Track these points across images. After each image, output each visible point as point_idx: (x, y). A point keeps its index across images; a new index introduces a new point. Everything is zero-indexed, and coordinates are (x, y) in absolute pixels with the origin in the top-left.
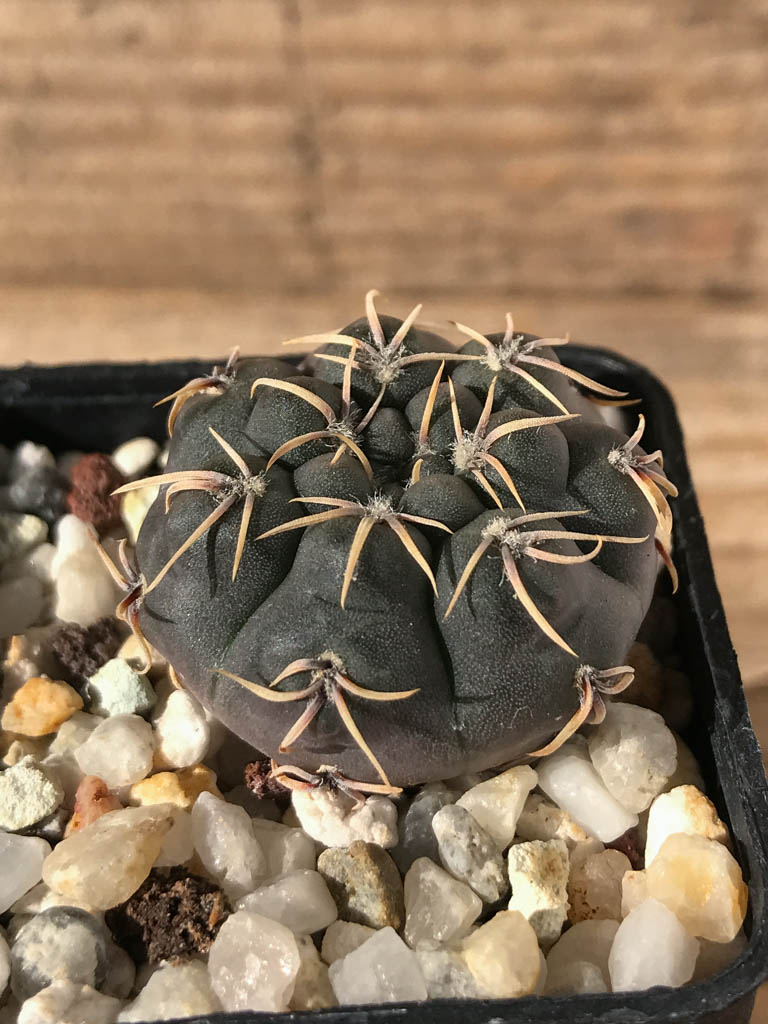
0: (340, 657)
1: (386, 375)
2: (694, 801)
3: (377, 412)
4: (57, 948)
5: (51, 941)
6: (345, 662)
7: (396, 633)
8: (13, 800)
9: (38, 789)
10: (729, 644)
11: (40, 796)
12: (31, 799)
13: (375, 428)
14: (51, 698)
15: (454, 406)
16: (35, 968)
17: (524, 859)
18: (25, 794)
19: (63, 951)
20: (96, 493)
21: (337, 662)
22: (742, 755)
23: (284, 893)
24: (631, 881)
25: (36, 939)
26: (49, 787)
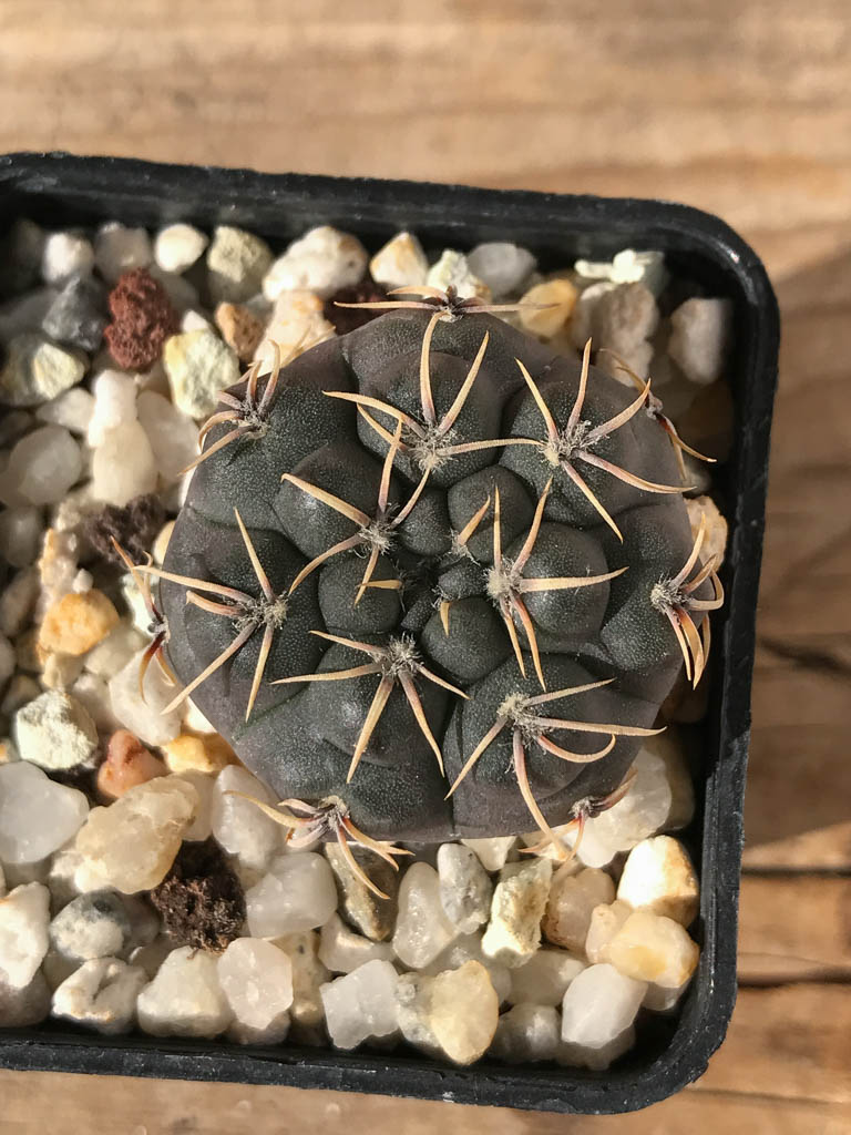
0: (345, 802)
1: (430, 462)
2: (672, 863)
3: (416, 504)
4: (87, 938)
5: (82, 932)
6: (349, 808)
7: (400, 788)
8: (51, 746)
9: (74, 740)
10: (747, 705)
11: (75, 746)
12: (67, 747)
13: (411, 527)
14: (87, 621)
15: (497, 524)
16: (68, 949)
17: (507, 901)
18: (60, 741)
19: (92, 940)
20: (135, 335)
21: (342, 807)
22: (725, 844)
23: (287, 905)
24: (601, 917)
25: (69, 928)
26: (82, 739)
